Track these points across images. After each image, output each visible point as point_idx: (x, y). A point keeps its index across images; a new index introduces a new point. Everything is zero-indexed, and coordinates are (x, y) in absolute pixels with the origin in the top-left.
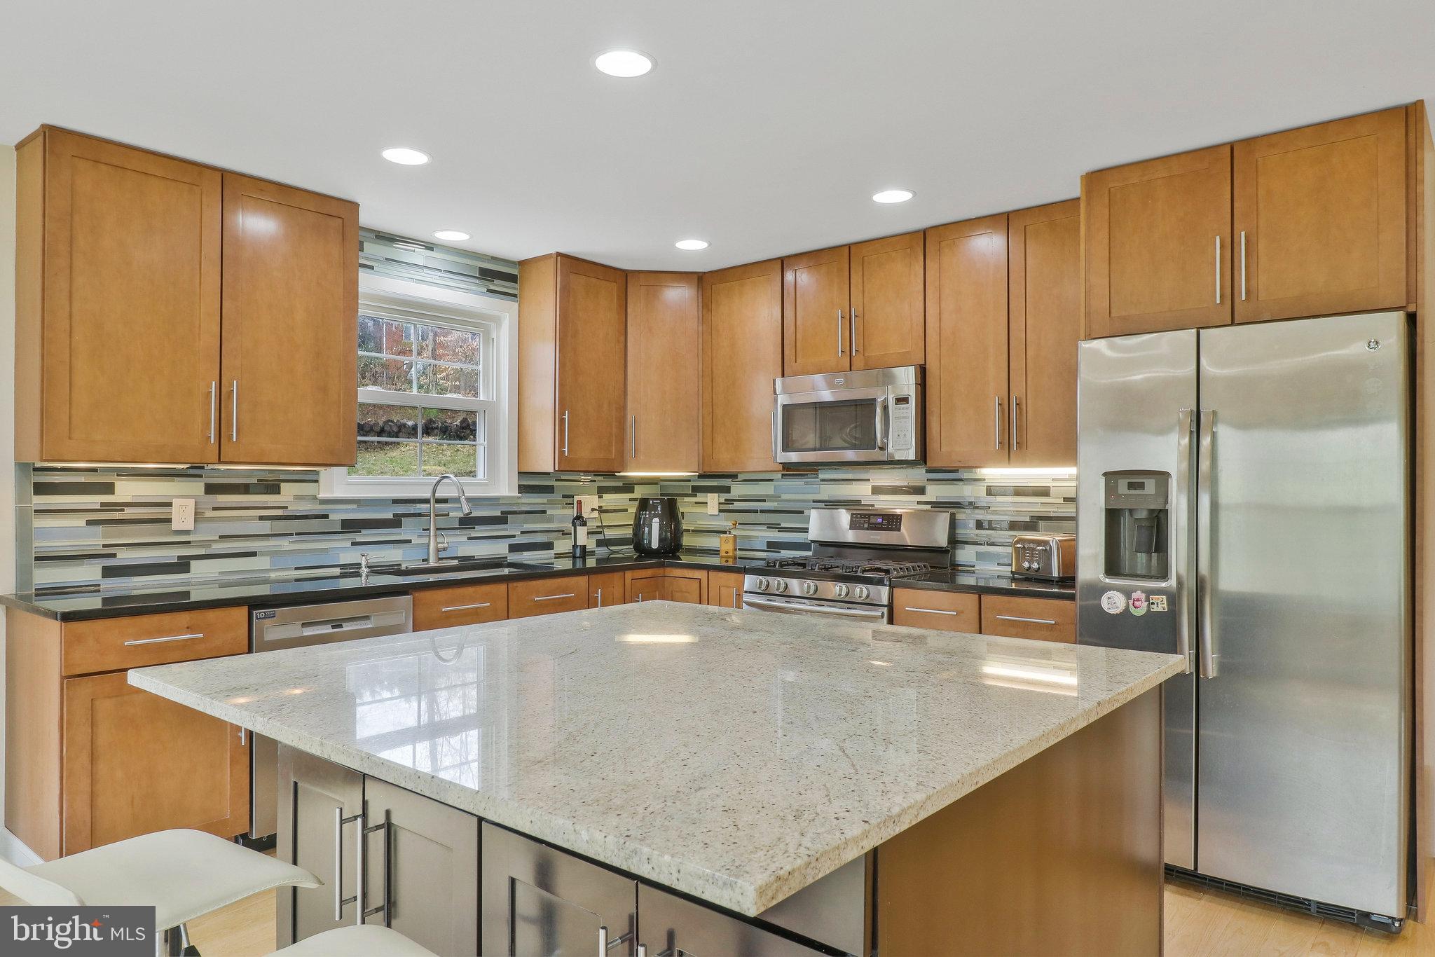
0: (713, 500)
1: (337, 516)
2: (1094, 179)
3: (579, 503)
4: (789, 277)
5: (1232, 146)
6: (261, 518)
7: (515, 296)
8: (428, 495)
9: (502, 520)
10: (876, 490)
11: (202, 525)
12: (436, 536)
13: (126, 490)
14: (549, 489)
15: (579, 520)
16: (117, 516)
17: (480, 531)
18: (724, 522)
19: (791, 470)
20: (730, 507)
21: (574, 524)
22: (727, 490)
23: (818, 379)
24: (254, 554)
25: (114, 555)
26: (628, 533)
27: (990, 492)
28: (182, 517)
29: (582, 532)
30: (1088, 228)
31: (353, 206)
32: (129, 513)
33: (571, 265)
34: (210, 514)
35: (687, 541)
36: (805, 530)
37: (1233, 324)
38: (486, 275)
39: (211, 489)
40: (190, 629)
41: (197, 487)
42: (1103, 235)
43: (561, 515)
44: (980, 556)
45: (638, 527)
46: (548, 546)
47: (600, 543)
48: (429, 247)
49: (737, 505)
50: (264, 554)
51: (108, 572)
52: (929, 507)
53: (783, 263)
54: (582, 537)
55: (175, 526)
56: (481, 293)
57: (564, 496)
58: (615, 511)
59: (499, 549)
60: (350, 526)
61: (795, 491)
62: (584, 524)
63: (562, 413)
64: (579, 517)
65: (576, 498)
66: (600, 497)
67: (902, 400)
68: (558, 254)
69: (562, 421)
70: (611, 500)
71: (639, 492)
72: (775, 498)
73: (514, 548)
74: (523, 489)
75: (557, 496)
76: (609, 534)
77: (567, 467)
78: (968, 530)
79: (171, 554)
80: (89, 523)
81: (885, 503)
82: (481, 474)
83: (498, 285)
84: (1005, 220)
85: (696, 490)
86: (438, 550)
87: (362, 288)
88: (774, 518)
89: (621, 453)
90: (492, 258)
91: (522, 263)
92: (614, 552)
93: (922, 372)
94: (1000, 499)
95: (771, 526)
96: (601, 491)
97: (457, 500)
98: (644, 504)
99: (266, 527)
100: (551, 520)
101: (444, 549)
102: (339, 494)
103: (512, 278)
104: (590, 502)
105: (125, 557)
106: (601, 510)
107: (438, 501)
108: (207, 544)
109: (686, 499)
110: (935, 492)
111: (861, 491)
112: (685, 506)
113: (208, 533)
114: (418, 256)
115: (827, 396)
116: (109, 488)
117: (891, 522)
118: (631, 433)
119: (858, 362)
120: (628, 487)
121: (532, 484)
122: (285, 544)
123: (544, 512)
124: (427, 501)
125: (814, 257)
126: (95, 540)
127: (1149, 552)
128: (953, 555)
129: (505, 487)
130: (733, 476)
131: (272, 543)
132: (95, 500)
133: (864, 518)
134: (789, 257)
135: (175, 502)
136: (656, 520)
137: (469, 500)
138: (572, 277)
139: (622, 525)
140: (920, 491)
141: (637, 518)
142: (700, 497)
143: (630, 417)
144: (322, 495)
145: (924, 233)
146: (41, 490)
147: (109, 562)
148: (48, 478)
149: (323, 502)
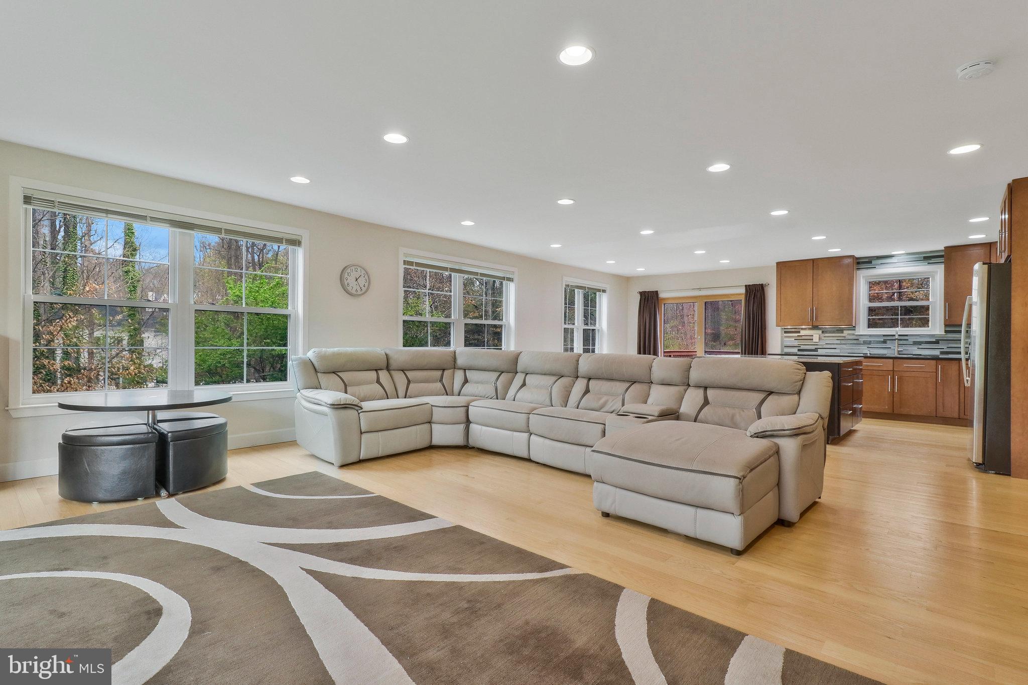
1: (862, 339)
6: (838, 339)
7: (943, 263)
9: (937, 342)
11: (821, 341)
12: (898, 346)
13: (803, 333)
16: (801, 338)
17: (925, 346)
24: (835, 348)
28: (816, 339)
32: (803, 337)
34: (823, 338)
38: (926, 258)
39: (823, 332)
41: (819, 332)
50: (838, 349)
51: (799, 350)
55: (814, 341)
56: (925, 265)
59: (937, 353)
69: (946, 307)
73: (942, 353)
74: (946, 332)
79: (813, 347)
80: (795, 340)
82: (930, 327)
83: (934, 260)
86: (899, 351)
99: (838, 342)
102: (863, 333)
103: (941, 257)
105: (802, 347)
108: (822, 345)
113: (822, 343)
116: (799, 332)
121: (952, 329)
122: (845, 346)
126: (796, 343)
129: (939, 331)
131: (840, 346)
132: (796, 335)
135: (814, 335)
146: (785, 332)
147: (799, 348)
148: (786, 330)
149: (857, 335)
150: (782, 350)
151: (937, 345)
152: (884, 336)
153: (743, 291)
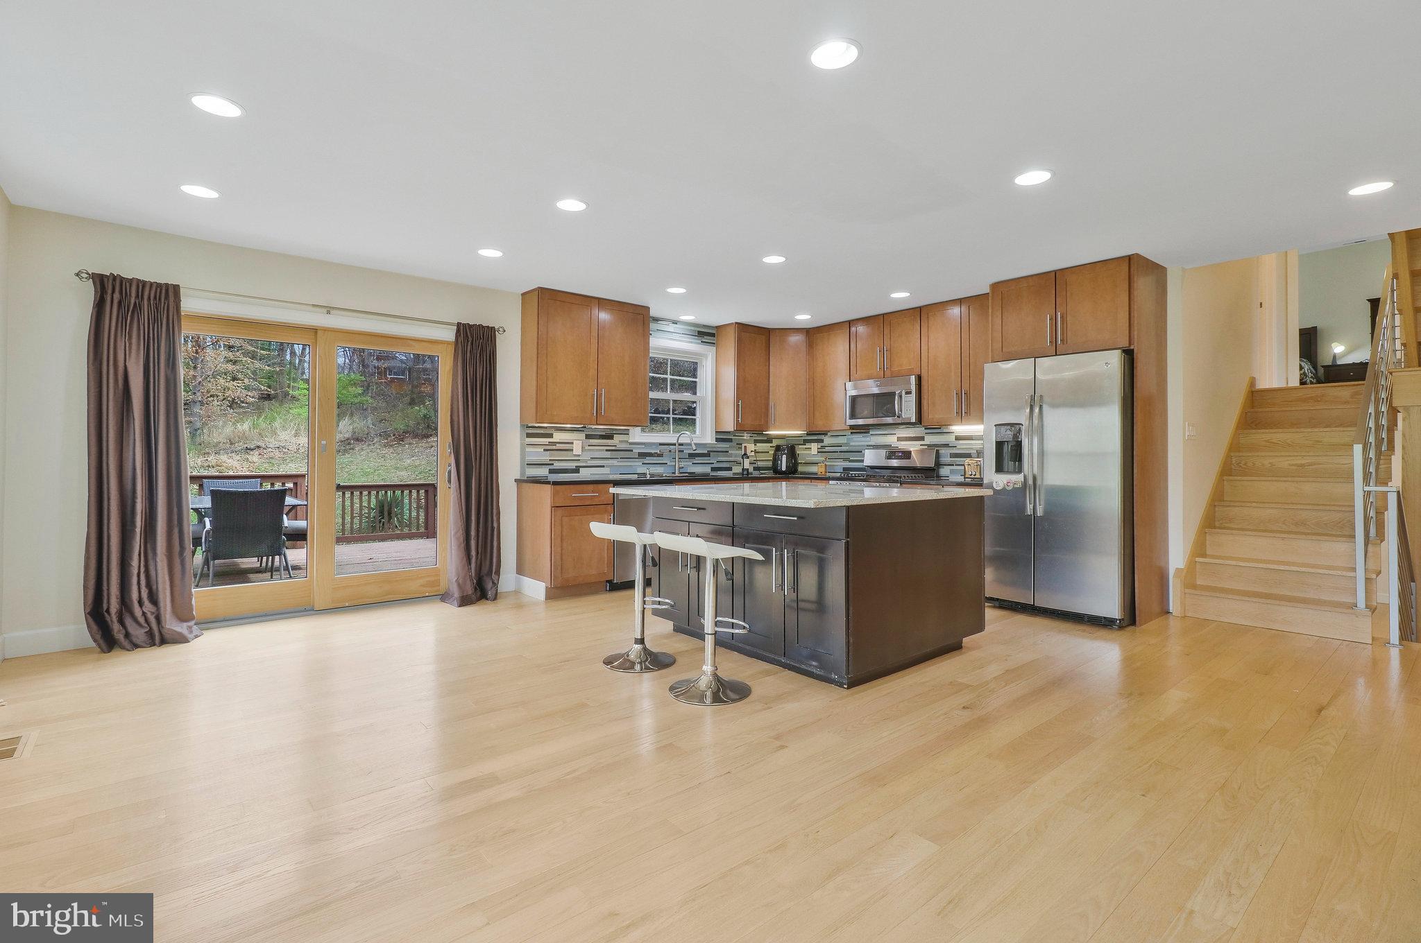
0: (814, 447)
1: (637, 450)
2: (995, 286)
3: (745, 447)
4: (853, 329)
5: (1055, 272)
6: (607, 450)
7: (714, 343)
8: (675, 442)
9: (708, 455)
10: (899, 439)
11: (585, 453)
12: (679, 461)
13: (558, 436)
14: (730, 440)
15: (745, 456)
16: (554, 447)
17: (698, 460)
18: (820, 458)
19: (856, 429)
20: (824, 450)
21: (743, 458)
22: (822, 441)
23: (871, 382)
24: (604, 466)
25: (553, 464)
26: (770, 464)
27: (957, 438)
28: (577, 449)
29: (747, 462)
30: (992, 308)
31: (647, 309)
32: (559, 446)
33: (743, 328)
34: (587, 448)
35: (800, 469)
36: (862, 461)
37: (1056, 355)
38: (701, 334)
39: (588, 437)
40: (593, 492)
41: (582, 436)
42: (999, 314)
43: (736, 453)
44: (952, 472)
45: (776, 459)
46: (730, 469)
47: (755, 469)
48: (675, 322)
49: (827, 449)
50: (608, 466)
51: (551, 471)
52: (926, 447)
53: (850, 323)
54: (747, 465)
55: (575, 452)
56: (699, 343)
57: (737, 444)
58: (762, 452)
59: (707, 469)
60: (642, 455)
61: (858, 440)
62: (748, 458)
63: (738, 402)
64: (745, 454)
65: (743, 445)
66: (755, 445)
67: (909, 393)
68: (736, 323)
69: (738, 405)
70: (761, 447)
71: (775, 443)
72: (847, 445)
73: (713, 469)
74: (717, 440)
75: (734, 444)
76: (760, 464)
77: (740, 428)
78: (946, 459)
79: (573, 465)
80: (544, 450)
81: (904, 445)
82: (697, 433)
83: (707, 339)
84: (960, 301)
85: (805, 442)
86: (680, 468)
87: (651, 344)
88: (847, 455)
89: (767, 422)
90: (704, 326)
91: (717, 327)
92: (762, 474)
93: (919, 379)
94: (961, 442)
95: (845, 460)
96: (756, 442)
97: (690, 444)
98: (778, 448)
99: (608, 454)
100: (731, 456)
101: (683, 468)
102: (637, 440)
103: (713, 335)
104: (751, 447)
105: (557, 465)
106: (756, 452)
107: (680, 445)
108: (586, 461)
109: (800, 446)
110: (930, 439)
111: (892, 440)
112: (800, 451)
113: (587, 456)
114: (671, 327)
115: (876, 390)
116: (551, 436)
117: (907, 455)
118: (772, 411)
119: (888, 373)
120: (769, 440)
121: (722, 437)
122: (615, 462)
123: (728, 452)
124: (675, 445)
125: (866, 320)
126: (546, 457)
127: (1015, 461)
128: (938, 472)
129: (709, 438)
130: (825, 434)
131: (610, 462)
132: (546, 440)
133: (892, 454)
134: (853, 320)
135: (575, 442)
136: (785, 456)
137: (695, 444)
138: (743, 334)
139: (766, 460)
140: (922, 439)
141: (775, 455)
142: (808, 446)
143: (771, 403)
144: (630, 441)
145: (920, 308)
146: (529, 435)
147: (551, 467)
148: (531, 431)
149: (631, 444)
150: (523, 473)
151: (708, 458)
152: (661, 444)
153: (449, 335)
